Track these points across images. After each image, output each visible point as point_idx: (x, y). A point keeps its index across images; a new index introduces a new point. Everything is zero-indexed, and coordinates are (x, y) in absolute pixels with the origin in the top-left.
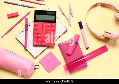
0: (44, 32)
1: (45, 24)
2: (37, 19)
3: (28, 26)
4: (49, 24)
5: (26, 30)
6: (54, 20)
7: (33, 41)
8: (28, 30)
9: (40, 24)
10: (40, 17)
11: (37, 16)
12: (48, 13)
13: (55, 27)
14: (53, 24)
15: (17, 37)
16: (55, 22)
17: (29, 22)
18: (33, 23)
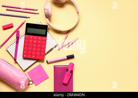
0: (34, 45)
1: (35, 37)
2: (28, 32)
3: (19, 38)
4: (40, 38)
5: (17, 42)
6: (44, 34)
7: (23, 53)
8: (19, 42)
9: (31, 37)
10: (31, 30)
11: (28, 29)
12: (39, 27)
13: (45, 41)
14: (44, 38)
15: (7, 49)
16: (45, 36)
17: (20, 35)
18: (24, 35)
